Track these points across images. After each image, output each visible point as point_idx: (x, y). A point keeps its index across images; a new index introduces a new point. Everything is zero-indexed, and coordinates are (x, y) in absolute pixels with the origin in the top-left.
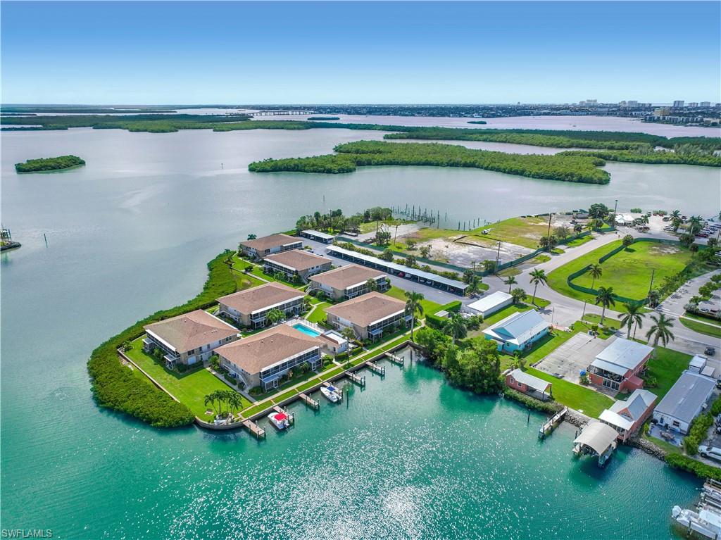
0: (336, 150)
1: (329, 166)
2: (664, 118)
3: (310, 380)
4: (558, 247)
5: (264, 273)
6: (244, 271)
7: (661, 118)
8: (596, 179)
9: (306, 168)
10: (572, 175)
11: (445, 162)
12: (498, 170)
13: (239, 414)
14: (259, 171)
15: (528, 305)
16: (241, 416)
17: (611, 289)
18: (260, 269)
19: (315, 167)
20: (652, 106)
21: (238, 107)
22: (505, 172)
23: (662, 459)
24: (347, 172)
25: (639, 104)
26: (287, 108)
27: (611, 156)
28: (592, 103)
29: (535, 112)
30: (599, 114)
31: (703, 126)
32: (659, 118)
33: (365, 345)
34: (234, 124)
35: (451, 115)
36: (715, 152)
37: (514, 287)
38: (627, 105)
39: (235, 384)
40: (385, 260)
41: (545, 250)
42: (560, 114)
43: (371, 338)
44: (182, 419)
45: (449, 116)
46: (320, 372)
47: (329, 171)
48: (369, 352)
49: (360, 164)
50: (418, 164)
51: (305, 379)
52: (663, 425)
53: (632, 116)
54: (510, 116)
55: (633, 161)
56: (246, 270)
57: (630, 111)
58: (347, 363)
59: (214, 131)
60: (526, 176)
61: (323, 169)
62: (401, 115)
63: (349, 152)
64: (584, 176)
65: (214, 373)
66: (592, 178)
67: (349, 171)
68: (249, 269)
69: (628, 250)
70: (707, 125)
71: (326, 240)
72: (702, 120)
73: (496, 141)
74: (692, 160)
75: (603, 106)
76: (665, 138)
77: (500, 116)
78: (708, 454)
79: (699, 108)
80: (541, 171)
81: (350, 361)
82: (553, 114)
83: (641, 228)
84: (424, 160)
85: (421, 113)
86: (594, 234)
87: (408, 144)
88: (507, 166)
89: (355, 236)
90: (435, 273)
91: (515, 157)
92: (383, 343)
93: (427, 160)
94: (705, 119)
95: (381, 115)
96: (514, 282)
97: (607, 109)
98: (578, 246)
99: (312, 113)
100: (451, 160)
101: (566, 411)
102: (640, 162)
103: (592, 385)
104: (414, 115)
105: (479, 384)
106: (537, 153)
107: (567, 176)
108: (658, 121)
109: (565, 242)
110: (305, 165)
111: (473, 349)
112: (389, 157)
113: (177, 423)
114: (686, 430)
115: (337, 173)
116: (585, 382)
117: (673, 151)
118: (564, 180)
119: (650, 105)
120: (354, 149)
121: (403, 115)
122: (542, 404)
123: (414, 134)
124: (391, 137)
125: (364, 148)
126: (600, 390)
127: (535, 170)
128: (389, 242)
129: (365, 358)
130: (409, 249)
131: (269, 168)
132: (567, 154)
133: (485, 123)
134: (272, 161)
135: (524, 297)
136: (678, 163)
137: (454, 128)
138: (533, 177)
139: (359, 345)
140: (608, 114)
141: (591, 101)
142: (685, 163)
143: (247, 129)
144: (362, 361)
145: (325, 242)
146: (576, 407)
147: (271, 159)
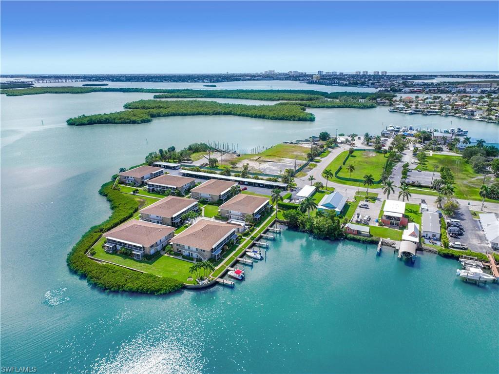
0: (126, 107)
1: (133, 118)
2: (319, 81)
3: (237, 249)
4: (316, 158)
5: (149, 192)
6: (132, 193)
7: (317, 81)
8: (308, 118)
9: (116, 121)
10: (294, 116)
11: (211, 112)
12: (247, 116)
13: (210, 276)
14: (78, 125)
15: (325, 191)
16: (212, 277)
17: (371, 176)
18: (145, 190)
19: (123, 120)
20: (307, 74)
21: (12, 76)
22: (252, 117)
23: (435, 253)
24: (147, 122)
25: (299, 73)
26: (57, 77)
27: (306, 105)
28: (272, 72)
29: (242, 78)
30: (281, 79)
31: (340, 85)
32: (316, 81)
33: (255, 226)
34: (23, 90)
35: (189, 81)
36: (360, 100)
37: (314, 182)
38: (293, 74)
39: (193, 260)
40: (227, 175)
41: (311, 160)
42: (258, 80)
43: (255, 221)
44: (176, 286)
45: (187, 82)
46: (239, 244)
47: (134, 122)
48: (258, 229)
49: (153, 116)
50: (193, 114)
51: (235, 250)
52: (428, 237)
53: (299, 80)
54: (228, 81)
55: (320, 107)
56: (134, 192)
57: (297, 77)
58: (250, 237)
59: (7, 96)
60: (266, 119)
61: (129, 121)
62: (152, 81)
63: (138, 108)
64: (301, 117)
65: (172, 257)
66: (306, 118)
67: (148, 121)
68: (136, 192)
69: (352, 156)
70: (343, 85)
71: (174, 167)
72: (339, 83)
73: (231, 98)
74: (350, 105)
75: (280, 74)
76: (327, 93)
77: (222, 81)
78: (454, 246)
79: (332, 75)
80: (275, 115)
81: (252, 235)
82: (254, 80)
83: (351, 144)
84: (197, 112)
85: (167, 80)
86: (330, 149)
87: (177, 101)
88: (253, 113)
89: (191, 163)
90: (262, 179)
91: (255, 107)
92: (262, 223)
93: (199, 112)
94: (341, 82)
95: (138, 81)
96: (314, 179)
97: (284, 76)
98: (326, 156)
99: (82, 81)
100: (215, 111)
101: (381, 240)
102: (323, 107)
103: (384, 226)
104: (163, 82)
105: (333, 234)
106: (265, 104)
107: (291, 117)
108: (316, 83)
109: (318, 155)
110: (115, 119)
111: (323, 216)
112: (171, 110)
113: (174, 289)
114: (439, 237)
115: (141, 123)
116: (381, 225)
117: (338, 100)
118: (290, 120)
119: (305, 73)
120: (140, 106)
121: (154, 82)
122: (369, 239)
123: (176, 94)
124: (159, 97)
125: (147, 105)
126: (390, 227)
127: (271, 114)
128: (217, 165)
129: (259, 232)
130: (233, 168)
131: (86, 122)
132: (281, 104)
133: (215, 86)
134: (86, 117)
135: (322, 187)
136: (343, 107)
137: (199, 90)
138: (271, 119)
139: (252, 226)
140: (286, 79)
141: (271, 71)
142: (346, 107)
143: (37, 94)
144: (258, 234)
145: (174, 168)
146: (386, 237)
147: (84, 115)
